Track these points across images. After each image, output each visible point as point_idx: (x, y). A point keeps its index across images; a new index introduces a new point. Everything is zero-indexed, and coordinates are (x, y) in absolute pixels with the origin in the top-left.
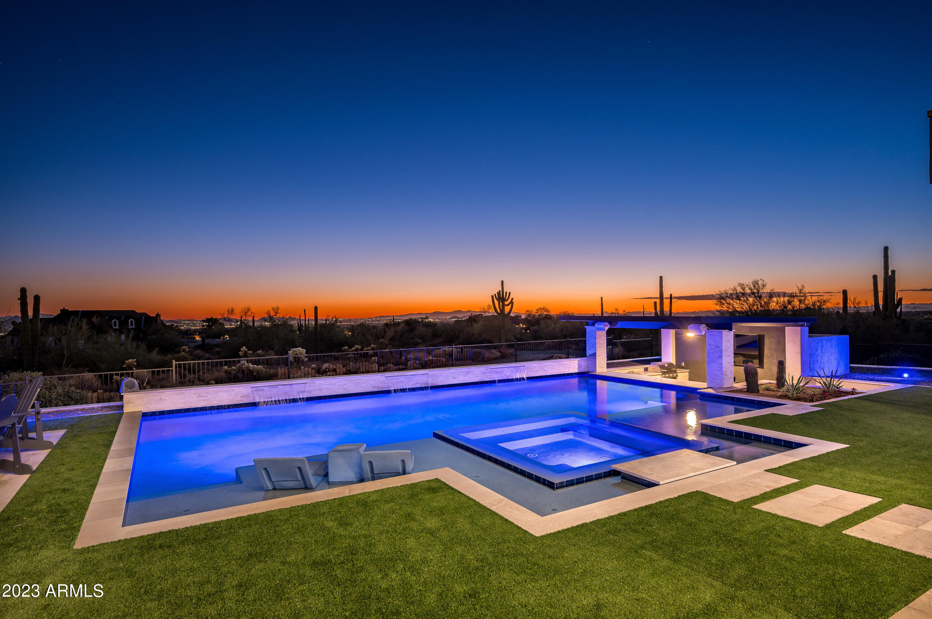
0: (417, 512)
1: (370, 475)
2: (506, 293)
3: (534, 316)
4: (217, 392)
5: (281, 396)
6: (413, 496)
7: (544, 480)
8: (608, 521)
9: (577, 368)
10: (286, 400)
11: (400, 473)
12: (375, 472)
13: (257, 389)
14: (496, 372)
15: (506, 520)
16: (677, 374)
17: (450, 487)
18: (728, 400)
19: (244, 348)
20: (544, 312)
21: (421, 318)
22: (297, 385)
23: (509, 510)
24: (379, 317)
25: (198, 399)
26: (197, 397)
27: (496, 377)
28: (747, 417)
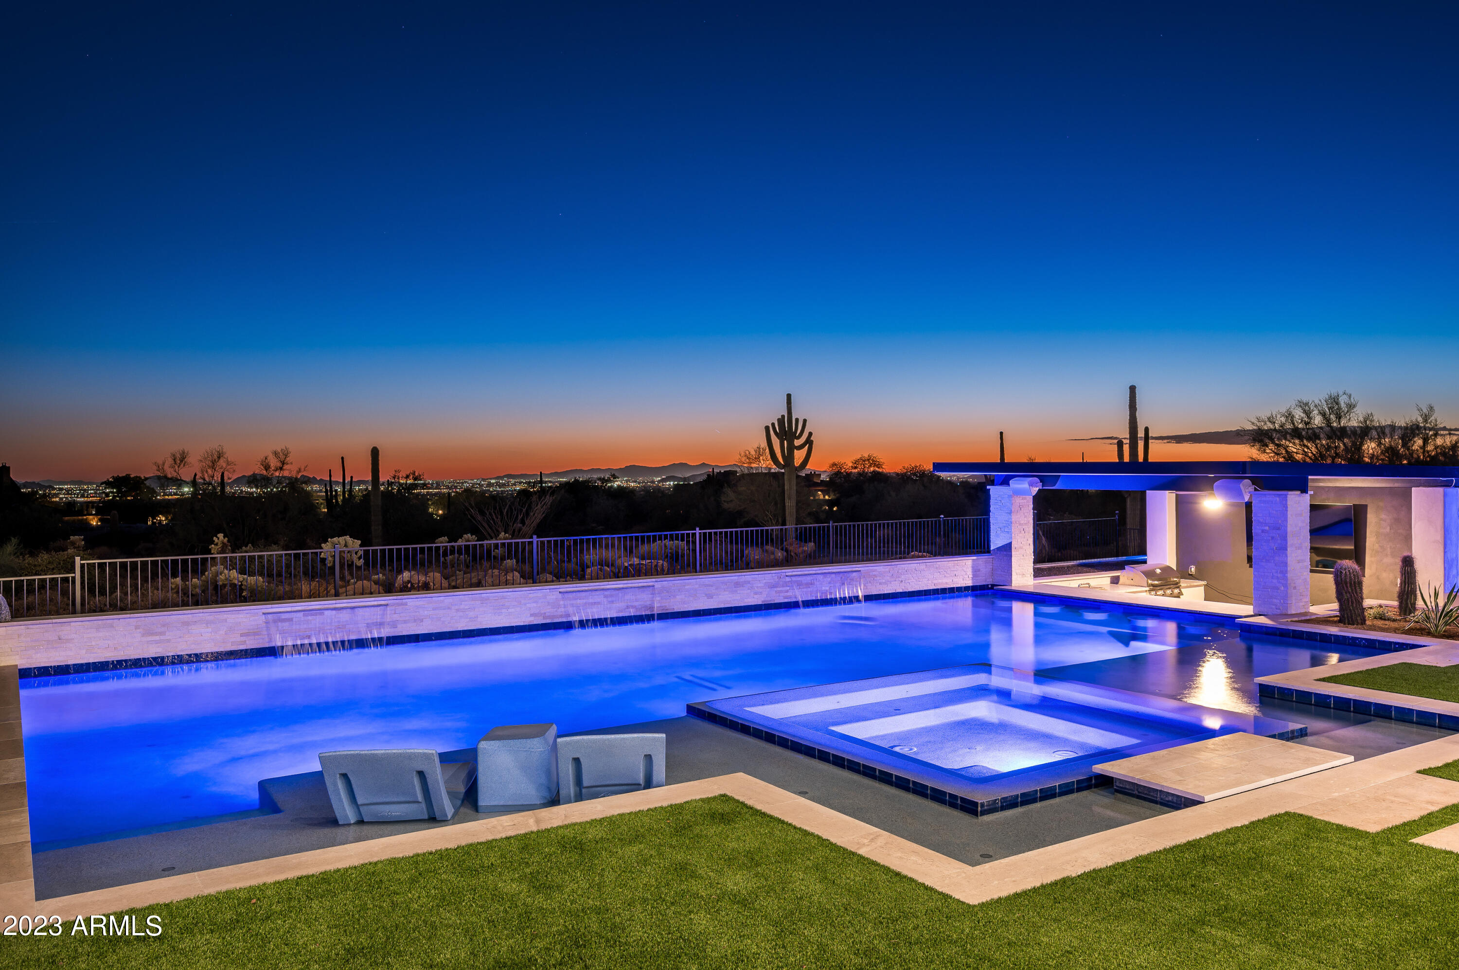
0: (698, 860)
1: (572, 790)
2: (797, 420)
3: (849, 474)
4: (186, 624)
5: (331, 633)
6: (680, 830)
7: (953, 797)
8: (1116, 873)
9: (971, 576)
10: (343, 642)
11: (639, 785)
12: (586, 782)
13: (278, 618)
14: (800, 584)
15: (898, 874)
16: (1181, 591)
17: (757, 811)
18: (1302, 639)
19: (221, 536)
20: (870, 466)
21: (600, 479)
22: (367, 609)
23: (899, 854)
24: (505, 476)
25: (145, 639)
26: (143, 635)
27: (800, 595)
28: (1353, 671)
